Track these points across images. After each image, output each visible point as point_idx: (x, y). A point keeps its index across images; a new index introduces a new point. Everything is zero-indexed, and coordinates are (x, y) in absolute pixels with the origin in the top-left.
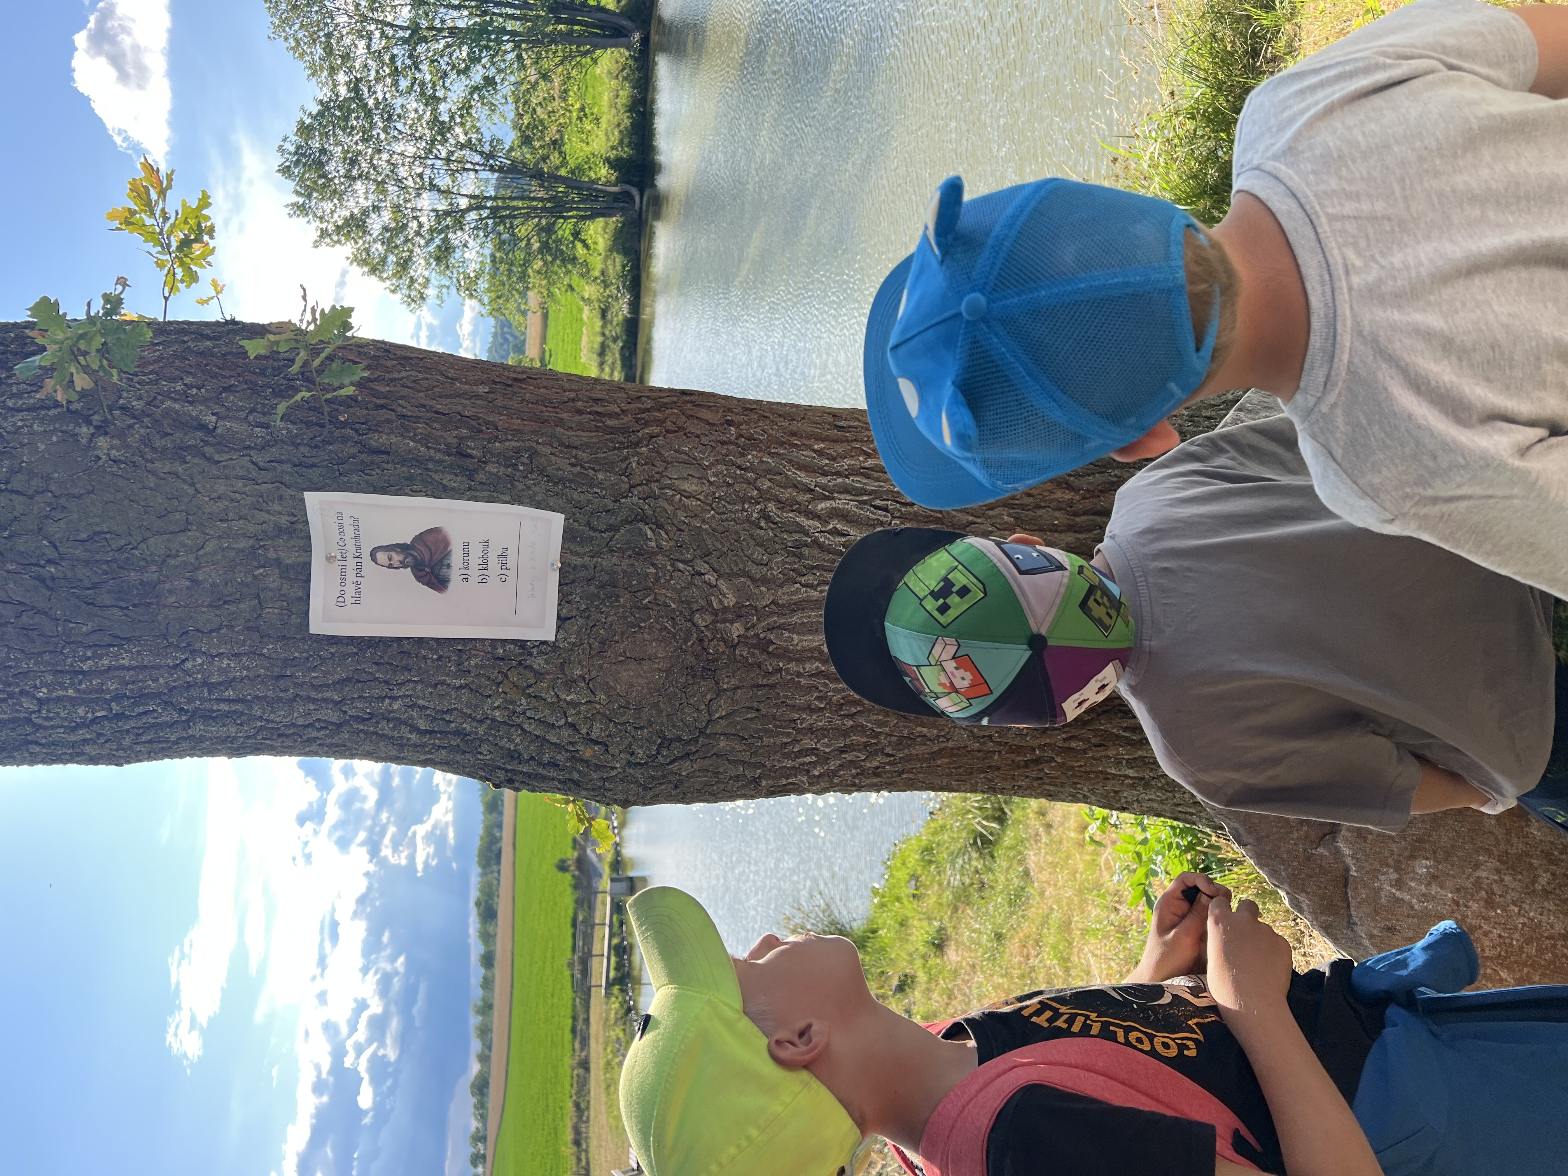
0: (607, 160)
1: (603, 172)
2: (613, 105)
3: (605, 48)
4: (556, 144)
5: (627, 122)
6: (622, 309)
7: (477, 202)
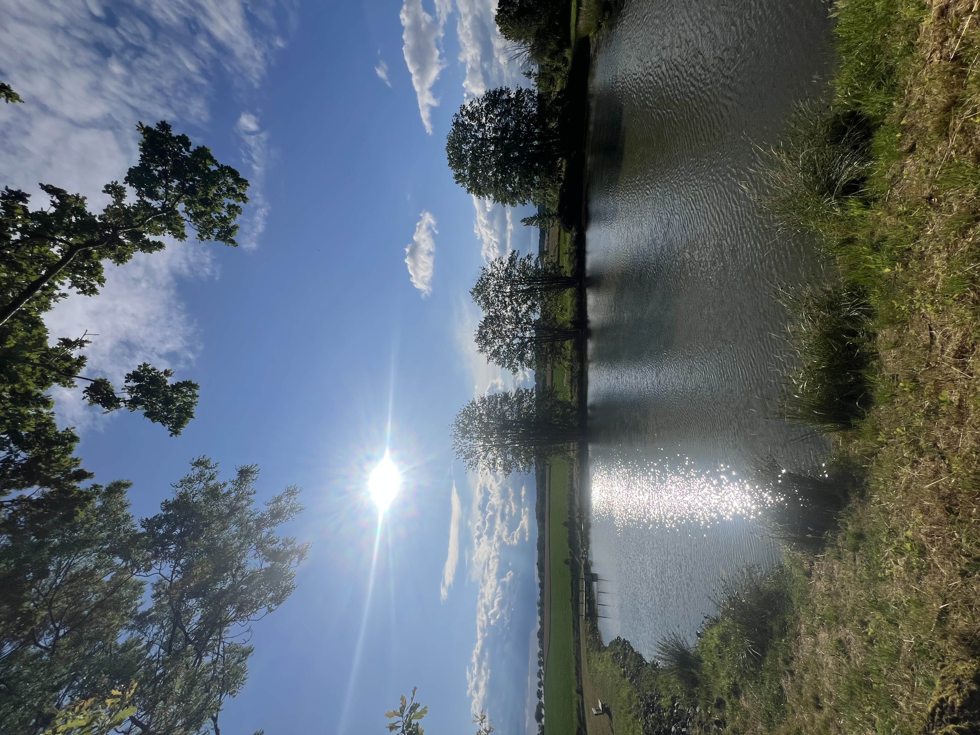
0: (570, 322)
1: (569, 325)
2: (571, 305)
3: (568, 288)
4: (555, 319)
5: (576, 309)
6: (578, 368)
7: (531, 339)
